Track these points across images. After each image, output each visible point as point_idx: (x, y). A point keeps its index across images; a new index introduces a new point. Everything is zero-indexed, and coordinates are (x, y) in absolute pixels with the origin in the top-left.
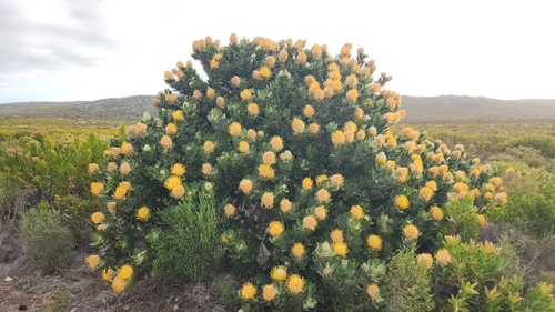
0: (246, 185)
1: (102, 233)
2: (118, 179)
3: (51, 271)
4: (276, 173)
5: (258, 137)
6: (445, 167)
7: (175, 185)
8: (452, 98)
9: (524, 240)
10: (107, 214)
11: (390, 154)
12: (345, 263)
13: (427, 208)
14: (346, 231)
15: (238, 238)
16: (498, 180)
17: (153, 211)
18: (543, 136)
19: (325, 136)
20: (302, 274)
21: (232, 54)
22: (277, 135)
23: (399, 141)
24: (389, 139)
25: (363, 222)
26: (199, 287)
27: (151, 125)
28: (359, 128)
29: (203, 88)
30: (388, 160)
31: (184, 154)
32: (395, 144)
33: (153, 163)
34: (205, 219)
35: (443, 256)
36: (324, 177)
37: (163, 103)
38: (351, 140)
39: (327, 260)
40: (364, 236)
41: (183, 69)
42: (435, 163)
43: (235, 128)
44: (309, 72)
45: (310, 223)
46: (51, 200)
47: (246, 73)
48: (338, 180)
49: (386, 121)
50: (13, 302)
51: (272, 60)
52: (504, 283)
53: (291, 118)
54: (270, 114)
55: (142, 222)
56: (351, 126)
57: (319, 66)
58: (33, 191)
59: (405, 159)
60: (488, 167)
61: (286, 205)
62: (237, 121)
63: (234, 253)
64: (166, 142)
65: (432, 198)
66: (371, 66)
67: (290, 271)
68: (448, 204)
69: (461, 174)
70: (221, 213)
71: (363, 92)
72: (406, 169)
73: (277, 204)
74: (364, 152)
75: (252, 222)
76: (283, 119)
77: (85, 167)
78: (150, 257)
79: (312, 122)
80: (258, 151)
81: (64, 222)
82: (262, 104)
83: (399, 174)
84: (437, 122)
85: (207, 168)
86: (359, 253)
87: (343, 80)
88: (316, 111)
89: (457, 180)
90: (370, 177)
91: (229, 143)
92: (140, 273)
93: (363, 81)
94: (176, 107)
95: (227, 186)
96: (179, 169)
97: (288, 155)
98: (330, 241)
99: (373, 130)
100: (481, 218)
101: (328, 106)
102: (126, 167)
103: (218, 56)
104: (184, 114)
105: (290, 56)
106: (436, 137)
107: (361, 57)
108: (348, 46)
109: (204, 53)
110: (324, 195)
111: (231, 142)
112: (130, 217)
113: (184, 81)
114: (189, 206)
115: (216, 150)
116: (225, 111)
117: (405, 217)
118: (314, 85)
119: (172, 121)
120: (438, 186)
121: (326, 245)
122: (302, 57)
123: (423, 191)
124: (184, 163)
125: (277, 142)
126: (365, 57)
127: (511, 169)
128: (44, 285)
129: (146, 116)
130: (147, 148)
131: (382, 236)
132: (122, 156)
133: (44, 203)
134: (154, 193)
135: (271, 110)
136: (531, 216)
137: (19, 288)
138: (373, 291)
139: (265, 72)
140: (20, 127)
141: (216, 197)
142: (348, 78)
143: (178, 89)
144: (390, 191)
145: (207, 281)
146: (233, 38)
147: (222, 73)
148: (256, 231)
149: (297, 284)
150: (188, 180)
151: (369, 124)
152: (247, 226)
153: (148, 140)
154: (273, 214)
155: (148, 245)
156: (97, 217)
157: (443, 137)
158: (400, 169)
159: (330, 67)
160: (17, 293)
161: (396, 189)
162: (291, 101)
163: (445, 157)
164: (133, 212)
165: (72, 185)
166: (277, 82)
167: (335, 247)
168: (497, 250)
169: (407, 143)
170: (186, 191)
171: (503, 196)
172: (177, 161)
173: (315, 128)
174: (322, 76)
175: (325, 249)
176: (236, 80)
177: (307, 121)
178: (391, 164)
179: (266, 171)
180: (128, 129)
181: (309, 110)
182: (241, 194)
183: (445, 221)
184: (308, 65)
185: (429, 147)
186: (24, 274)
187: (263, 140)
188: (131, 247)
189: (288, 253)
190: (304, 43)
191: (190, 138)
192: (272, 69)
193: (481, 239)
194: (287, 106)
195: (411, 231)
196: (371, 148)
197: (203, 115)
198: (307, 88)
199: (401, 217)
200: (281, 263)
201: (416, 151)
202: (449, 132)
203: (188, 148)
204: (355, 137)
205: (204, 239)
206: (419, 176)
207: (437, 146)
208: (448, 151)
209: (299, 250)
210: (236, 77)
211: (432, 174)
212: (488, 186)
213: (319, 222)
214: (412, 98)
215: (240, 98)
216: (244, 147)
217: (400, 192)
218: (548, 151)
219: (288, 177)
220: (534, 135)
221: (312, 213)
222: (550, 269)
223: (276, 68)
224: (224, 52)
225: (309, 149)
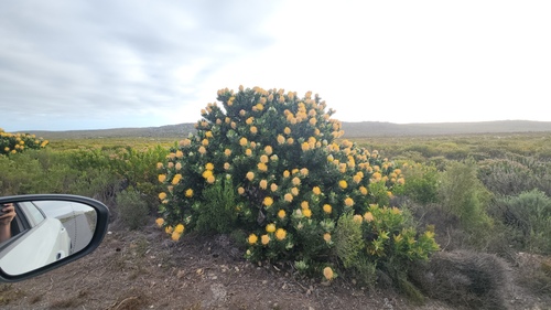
0: (250, 175)
1: (165, 205)
2: (174, 172)
3: (135, 228)
4: (268, 168)
5: (257, 146)
6: (368, 163)
7: (209, 175)
8: (369, 123)
9: (415, 206)
11: (336, 156)
12: (310, 221)
13: (358, 188)
14: (310, 203)
15: (246, 208)
16: (399, 171)
17: (194, 192)
18: (423, 145)
19: (298, 146)
20: (284, 228)
21: (240, 97)
22: (269, 145)
23: (340, 148)
24: (334, 147)
25: (320, 196)
26: (223, 237)
27: (193, 140)
28: (317, 141)
29: (223, 118)
30: (334, 159)
31: (213, 157)
32: (338, 150)
33: (195, 163)
35: (369, 216)
36: (297, 170)
37: (200, 127)
38: (313, 148)
39: (299, 219)
40: (321, 205)
41: (211, 107)
42: (362, 161)
43: (244, 141)
44: (286, 108)
45: (288, 197)
46: (135, 185)
47: (248, 108)
48: (305, 171)
49: (333, 137)
50: (112, 246)
51: (264, 100)
52: (405, 231)
53: (277, 135)
54: (264, 133)
55: (188, 198)
56: (312, 140)
57: (293, 104)
58: (124, 180)
59: (344, 159)
60: (392, 163)
61: (274, 187)
62: (245, 137)
63: (244, 216)
64: (202, 150)
65: (360, 182)
66: (323, 104)
67: (277, 227)
68: (370, 185)
69: (377, 167)
70: (236, 192)
71: (319, 120)
72: (345, 164)
73: (269, 187)
74: (321, 155)
75: (254, 197)
76: (272, 135)
77: (155, 165)
78: (194, 220)
79: (289, 137)
80: (257, 155)
81: (142, 198)
82: (259, 127)
83: (341, 168)
84: (362, 137)
85: (227, 166)
86: (318, 215)
87: (307, 113)
88: (292, 130)
89: (375, 171)
90: (324, 169)
91: (239, 150)
92: (188, 229)
93: (319, 113)
94: (208, 130)
95: (239, 177)
96: (210, 166)
97: (275, 157)
98: (301, 209)
99: (325, 142)
100: (390, 193)
101: (298, 128)
102: (179, 166)
103: (232, 99)
104: (213, 133)
105: (275, 98)
106: (361, 146)
107: (317, 99)
108: (310, 93)
109: (224, 97)
110: (296, 181)
111: (241, 150)
112: (182, 195)
113: (212, 114)
114: (219, 188)
115: (232, 154)
116: (236, 131)
117: (345, 193)
118: (290, 115)
119: (206, 137)
120: (364, 175)
121: (298, 211)
122: (282, 99)
123: (355, 177)
124: (213, 163)
125: (269, 149)
126: (320, 99)
127: (406, 164)
128: (132, 236)
129: (191, 135)
130: (191, 154)
131: (331, 205)
132: (177, 159)
133: (131, 187)
134: (196, 181)
135: (265, 130)
136: (419, 192)
137: (116, 238)
138: (327, 237)
139: (260, 107)
140: (116, 143)
141: (233, 183)
142: (310, 111)
143: (209, 119)
144: (336, 178)
145: (228, 233)
146: (241, 87)
147: (234, 108)
148: (256, 203)
149: (281, 234)
150: (215, 172)
151: (323, 138)
152: (251, 200)
153: (192, 149)
154: (267, 193)
155: (192, 212)
156: (162, 195)
157: (365, 146)
158: (342, 164)
159: (299, 105)
160: (115, 241)
161: (339, 177)
162: (277, 125)
163: (368, 157)
164: (184, 192)
165: (146, 177)
167: (304, 212)
168: (400, 212)
169: (345, 149)
170: (216, 179)
171: (402, 180)
172: (209, 162)
173: (291, 141)
174: (294, 110)
175: (298, 213)
176: (243, 112)
177: (286, 137)
178: (337, 161)
179: (262, 167)
180: (179, 143)
181: (287, 130)
182: (248, 180)
183: (368, 195)
184: (285, 103)
185: (358, 151)
186: (118, 230)
187: (260, 148)
188: (183, 213)
189: (276, 216)
190: (283, 91)
191: (216, 147)
192: (264, 106)
193: (391, 206)
194: (274, 128)
195: (349, 202)
196: (325, 153)
197: (224, 134)
198: (286, 117)
199: (342, 193)
200: (272, 222)
201: (351, 154)
202: (368, 143)
203: (215, 153)
204: (315, 146)
205: (227, 208)
206: (353, 169)
207: (362, 151)
208: (369, 154)
209: (282, 214)
210: (243, 110)
211: (360, 168)
212: (393, 174)
213: (294, 197)
214: (347, 123)
215: (246, 123)
216: (249, 152)
217: (341, 178)
218: (426, 153)
219: (276, 171)
220: (418, 144)
221: (290, 192)
222: (431, 223)
223: (267, 105)
224: (236, 96)
225: (288, 153)
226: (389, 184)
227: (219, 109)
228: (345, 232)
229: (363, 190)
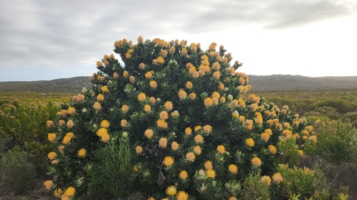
0: (149, 133)
1: (55, 166)
2: (66, 130)
3: (20, 192)
4: (169, 125)
5: (157, 102)
6: (277, 120)
7: (103, 134)
8: (280, 77)
9: (329, 166)
10: (59, 153)
11: (241, 112)
12: (214, 183)
13: (266, 147)
14: (214, 162)
15: (145, 168)
16: (311, 128)
17: (88, 152)
18: (338, 99)
19: (200, 101)
20: (186, 191)
21: (139, 49)
22: (169, 100)
23: (247, 103)
24: (241, 102)
25: (225, 155)
27: (88, 95)
28: (221, 96)
29: (120, 71)
30: (240, 115)
31: (109, 114)
32: (245, 106)
33: (89, 120)
34: (123, 156)
35: (278, 177)
36: (199, 127)
37: (95, 80)
38: (217, 103)
39: (202, 181)
40: (226, 165)
41: (108, 60)
42: (271, 117)
43: (142, 97)
44: (189, 61)
45: (190, 157)
46: (21, 145)
47: (148, 61)
48: (208, 128)
49: (238, 91)
51: (165, 53)
52: (317, 194)
53: (178, 90)
54: (164, 88)
55: (81, 159)
56: (216, 95)
57: (195, 56)
58: (9, 139)
59: (251, 115)
60: (304, 119)
61: (175, 146)
62: (143, 92)
63: (142, 178)
64: (97, 106)
65: (269, 140)
66: (229, 57)
67: (178, 190)
68: (280, 143)
69: (287, 124)
70: (134, 151)
71: (223, 73)
72: (252, 121)
73: (169, 145)
74: (225, 111)
75: (154, 157)
76: (173, 90)
77: (45, 124)
78: (86, 182)
79: (191, 92)
80: (157, 111)
81: (30, 160)
82: (159, 81)
83: (248, 124)
84: (271, 92)
85: (124, 123)
86: (223, 176)
87: (211, 66)
88: (194, 85)
89: (285, 128)
90: (229, 126)
91: (138, 106)
92: (80, 192)
93: (224, 66)
94: (104, 84)
95: (137, 135)
96: (105, 123)
97: (176, 113)
98: (205, 169)
99: (230, 97)
100: (301, 152)
101: (201, 82)
102: (70, 123)
103: (131, 51)
104: (109, 88)
105: (177, 50)
106: (270, 101)
107: (222, 51)
108: (214, 45)
109: (121, 48)
110: (199, 139)
111: (140, 105)
112: (74, 155)
113: (109, 66)
114: (112, 148)
115: (130, 110)
116: (135, 85)
117: (252, 152)
118: (192, 69)
119: (101, 92)
120: (273, 132)
121: (201, 172)
122: (184, 51)
123: (263, 135)
124: (109, 120)
125: (169, 105)
126: (225, 51)
127: (318, 121)
129: (84, 90)
130: (84, 110)
131: (238, 165)
132: (68, 116)
133: (17, 147)
134: (90, 140)
135: (165, 85)
136: (332, 151)
139: (161, 60)
140: (2, 98)
141: (130, 141)
142: (214, 64)
143: (105, 73)
144: (242, 135)
145: (124, 197)
146: (140, 39)
147: (133, 61)
148: (156, 163)
149: (183, 197)
150: (111, 130)
151: (228, 93)
152: (150, 160)
153: (85, 105)
154: (167, 151)
155: (85, 173)
156: (52, 155)
157: (275, 101)
158: (248, 121)
159: (202, 57)
161: (246, 134)
162: (178, 79)
163: (277, 113)
164: (76, 152)
165: (36, 135)
166: (168, 67)
167: (207, 172)
168: (312, 173)
169: (252, 105)
170: (111, 138)
171: (314, 138)
172: (105, 119)
173: (193, 96)
174: (197, 63)
175: (201, 174)
176: (143, 66)
177: (188, 92)
178: (242, 118)
179: (162, 124)
181: (189, 85)
182: (146, 139)
183: (278, 155)
184: (188, 56)
185: (266, 107)
187: (160, 104)
188: (74, 175)
189: (177, 177)
190: (186, 42)
191: (113, 103)
192: (165, 59)
193: (301, 166)
194: (175, 82)
195: (257, 161)
196: (229, 109)
197: (121, 88)
198: (188, 71)
199: (249, 152)
200: (173, 184)
201: (258, 110)
202: (279, 98)
203: (112, 110)
204: (219, 101)
205: (122, 169)
206: (261, 126)
207: (271, 107)
208: (278, 109)
209: (184, 175)
210: (142, 64)
211: (269, 124)
212: (305, 131)
213: (197, 156)
214: (255, 77)
215: (145, 77)
216: (147, 108)
217: (249, 137)
218: (341, 109)
219: (177, 128)
220: (332, 99)
221: (191, 151)
222: (346, 184)
223: (168, 58)
224: (134, 48)
225: (190, 109)
226: (300, 142)
227: (117, 61)
228: (252, 194)
229: (272, 149)
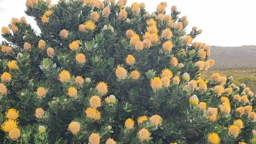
0: (75, 127)
4: (102, 116)
5: (85, 83)
6: (250, 107)
7: (11, 128)
11: (202, 97)
19: (146, 81)
21: (61, 11)
22: (102, 81)
23: (209, 85)
24: (201, 83)
28: (174, 74)
29: (34, 40)
30: (200, 101)
31: (19, 100)
32: (206, 88)
38: (168, 85)
41: (17, 24)
42: (241, 104)
43: (65, 76)
44: (130, 27)
47: (73, 26)
48: (156, 120)
49: (197, 69)
51: (96, 15)
53: (115, 66)
54: (96, 63)
56: (167, 73)
57: (139, 22)
59: (215, 101)
62: (67, 69)
64: (1, 89)
65: (240, 135)
66: (184, 22)
68: (254, 140)
71: (177, 44)
72: (216, 110)
74: (180, 95)
76: (108, 67)
79: (133, 70)
80: (85, 95)
82: (89, 55)
83: (210, 114)
84: (242, 69)
85: (39, 113)
87: (159, 34)
88: (137, 60)
90: (184, 116)
91: (58, 89)
93: (176, 34)
94: (11, 58)
96: (12, 113)
97: (112, 99)
99: (186, 76)
101: (147, 56)
103: (49, 13)
104: (18, 64)
105: (113, 12)
106: (241, 81)
107: (175, 14)
108: (163, 4)
109: (36, 10)
110: (144, 134)
111: (62, 88)
113: (18, 35)
115: (48, 95)
116: (55, 60)
118: (134, 37)
119: (8, 70)
120: (245, 124)
122: (123, 14)
123: (231, 128)
124: (18, 109)
125: (102, 87)
126: (178, 13)
135: (97, 59)
139: (90, 25)
141: (49, 138)
142: (164, 32)
143: (14, 42)
144: (203, 129)
147: (52, 27)
151: (183, 71)
158: (211, 109)
159: (148, 22)
161: (207, 127)
162: (116, 51)
163: (249, 98)
166: (101, 35)
169: (216, 87)
170: (22, 133)
172: (12, 106)
173: (136, 75)
176: (65, 33)
177: (129, 69)
178: (203, 105)
179: (92, 113)
181: (130, 59)
182: (71, 135)
184: (128, 20)
185: (235, 90)
187: (90, 86)
190: (125, 2)
191: (24, 85)
192: (96, 23)
194: (112, 55)
196: (185, 92)
197: (35, 65)
198: (128, 40)
201: (224, 94)
203: (22, 94)
204: (171, 82)
206: (228, 116)
207: (242, 89)
208: (251, 93)
210: (64, 31)
211: (239, 114)
215: (68, 48)
216: (73, 92)
217: (212, 130)
219: (113, 119)
223: (100, 23)
224: (54, 9)
225: (131, 93)
227: (29, 27)
